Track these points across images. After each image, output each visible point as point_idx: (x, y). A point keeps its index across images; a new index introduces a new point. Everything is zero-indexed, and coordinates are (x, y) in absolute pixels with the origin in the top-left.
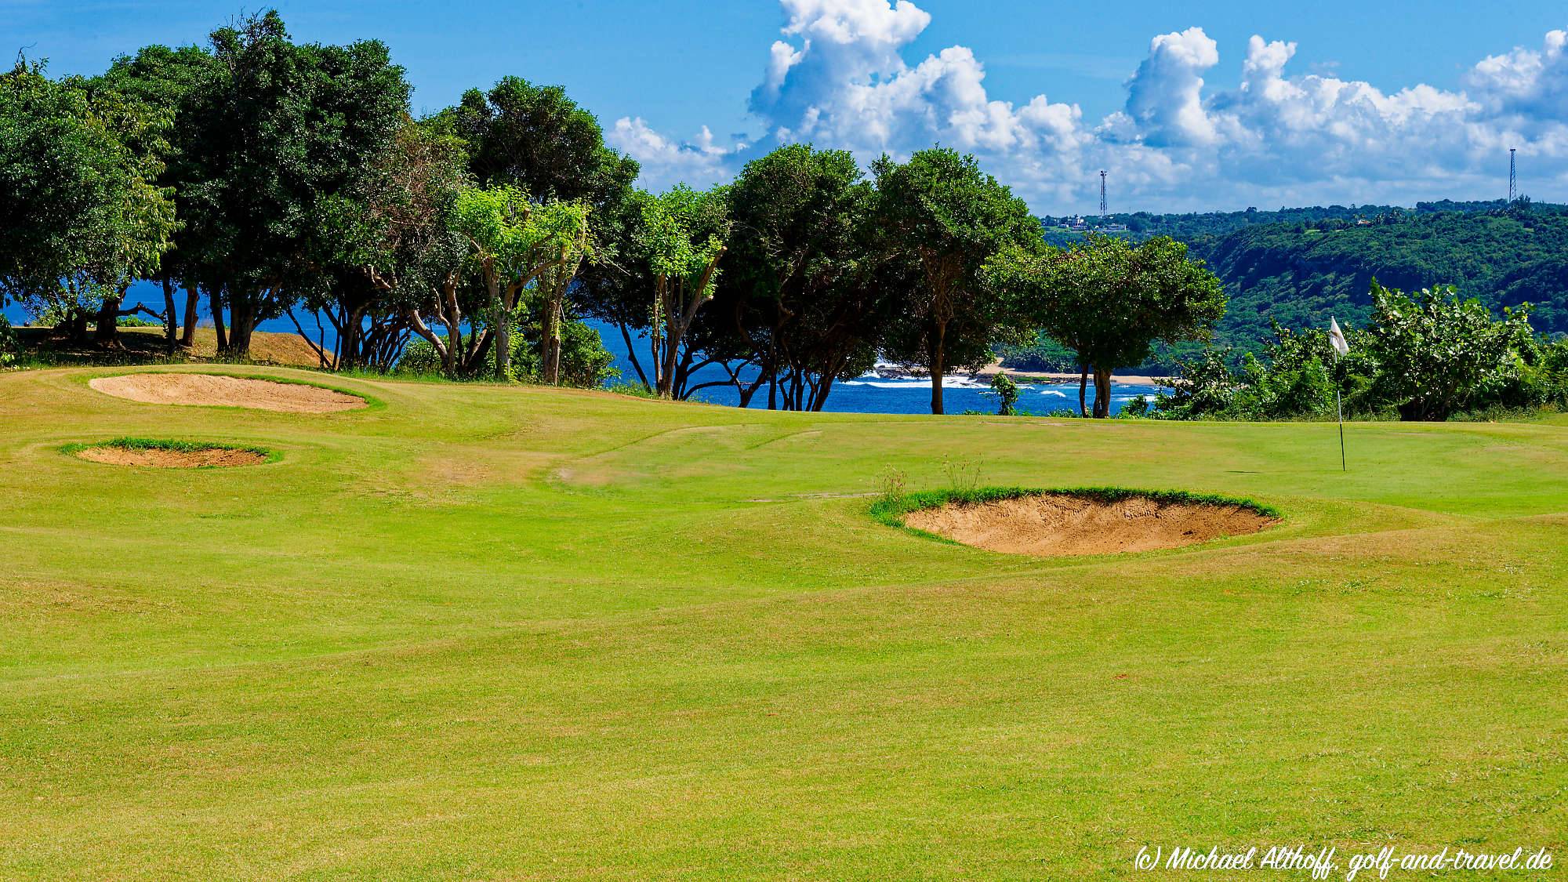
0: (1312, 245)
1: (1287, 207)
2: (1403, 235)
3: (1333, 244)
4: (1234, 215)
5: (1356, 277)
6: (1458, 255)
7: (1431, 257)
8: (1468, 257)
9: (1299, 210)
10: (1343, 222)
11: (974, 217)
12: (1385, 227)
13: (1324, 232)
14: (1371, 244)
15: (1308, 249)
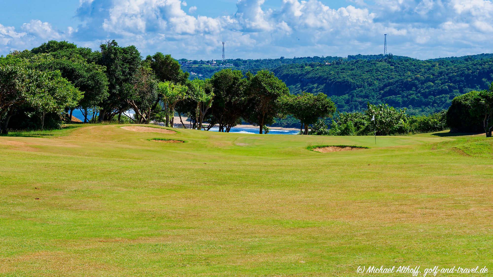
0: (308, 73)
1: (297, 57)
2: (343, 69)
3: (316, 72)
4: (276, 60)
5: (326, 86)
6: (365, 77)
7: (354, 78)
8: (369, 78)
9: (301, 58)
10: (320, 64)
11: (275, 88)
12: (336, 66)
13: (313, 67)
14: (331, 72)
15: (306, 74)
